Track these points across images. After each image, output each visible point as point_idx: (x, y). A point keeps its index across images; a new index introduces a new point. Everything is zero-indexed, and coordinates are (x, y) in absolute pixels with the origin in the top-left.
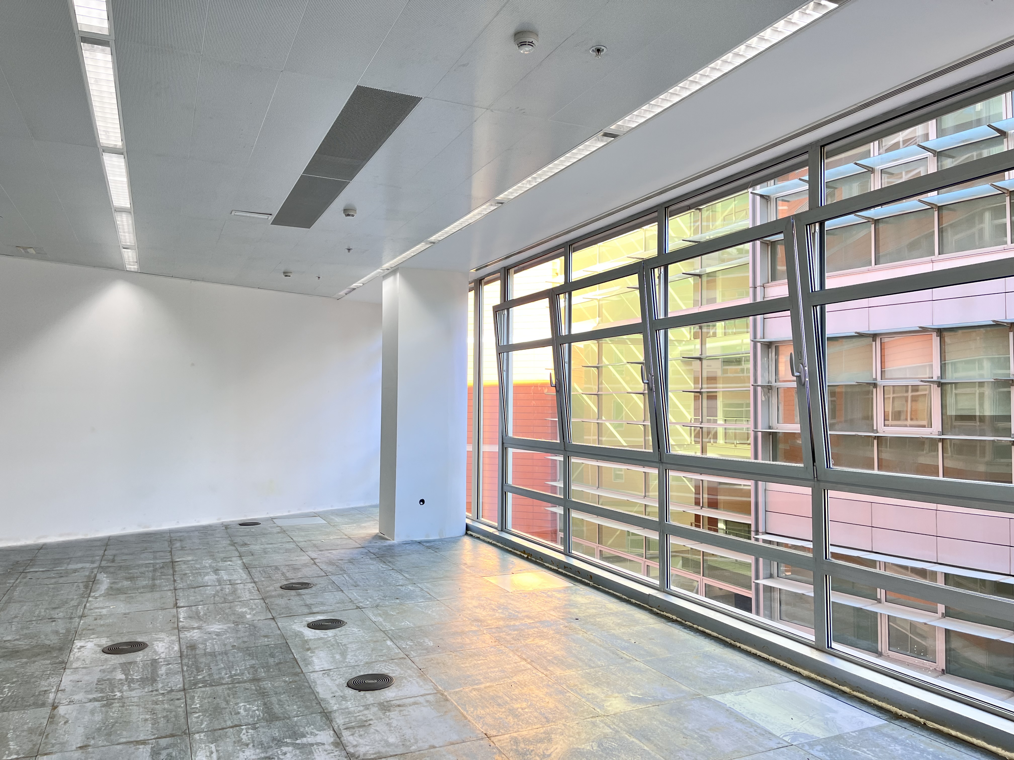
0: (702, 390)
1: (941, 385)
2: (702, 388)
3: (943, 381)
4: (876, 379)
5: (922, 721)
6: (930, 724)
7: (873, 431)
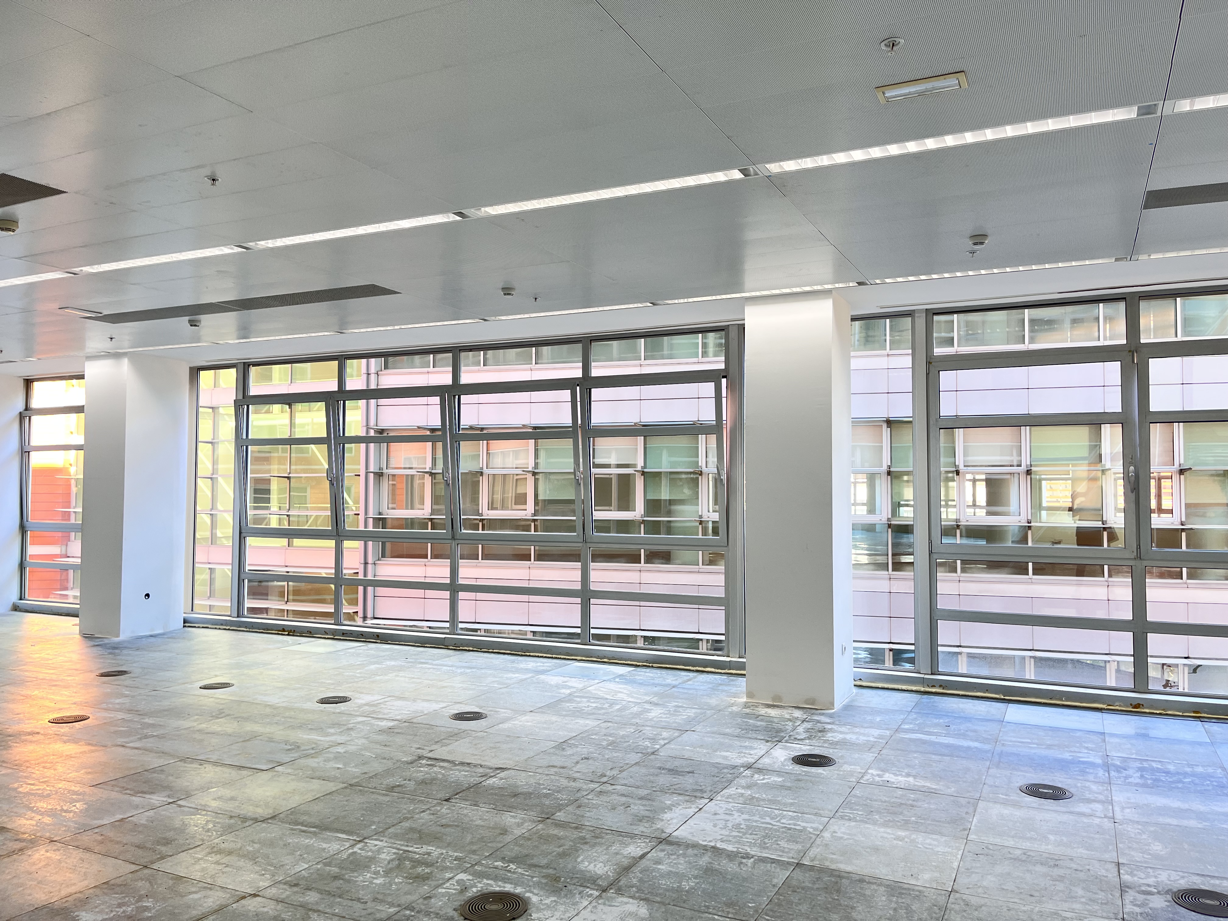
0: (290, 475)
1: (534, 474)
2: (290, 473)
3: (536, 471)
4: (482, 468)
5: (651, 665)
6: (654, 665)
7: (479, 514)
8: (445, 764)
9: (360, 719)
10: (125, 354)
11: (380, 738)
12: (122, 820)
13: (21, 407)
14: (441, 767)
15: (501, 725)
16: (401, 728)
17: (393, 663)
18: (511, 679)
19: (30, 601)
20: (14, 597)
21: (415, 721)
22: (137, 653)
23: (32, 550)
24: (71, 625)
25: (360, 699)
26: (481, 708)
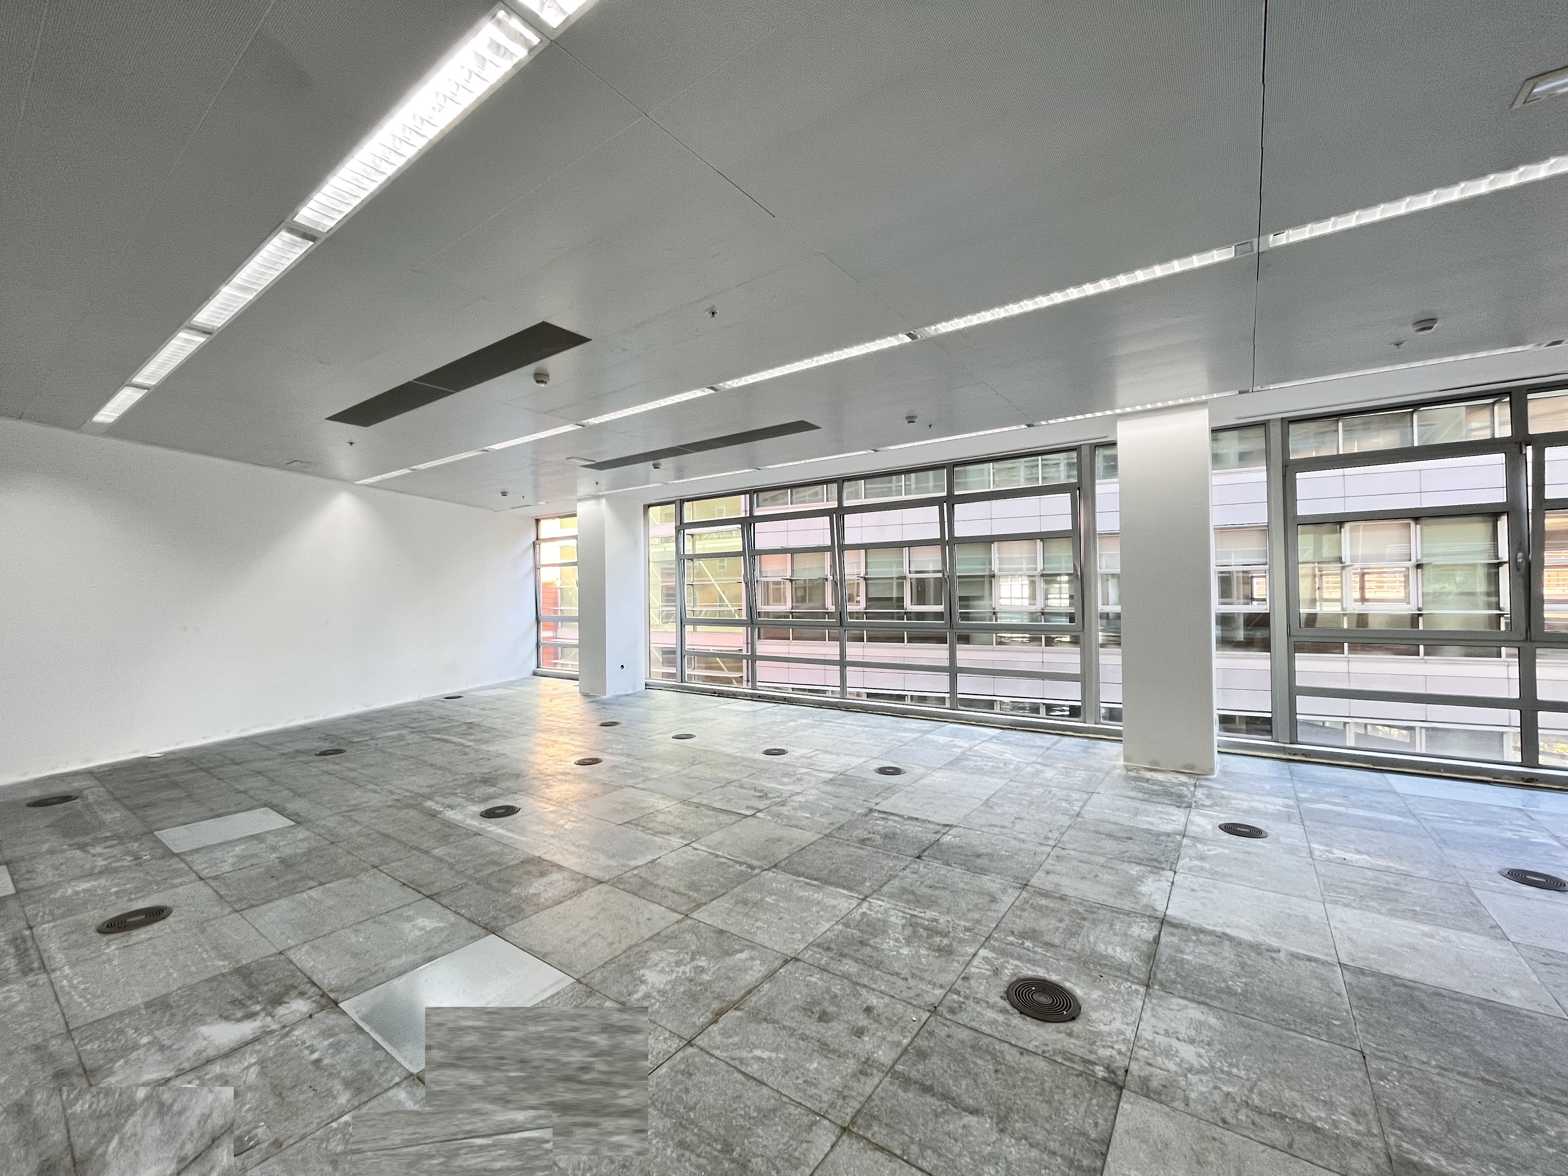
8: (897, 818)
9: (804, 770)
10: (603, 496)
11: (829, 788)
12: (653, 861)
13: (534, 538)
14: (895, 821)
15: (922, 781)
16: (839, 780)
17: (805, 721)
18: (905, 737)
19: (544, 669)
20: (533, 666)
21: (848, 773)
22: (621, 708)
23: (543, 634)
24: (572, 687)
25: (795, 752)
26: (896, 763)
